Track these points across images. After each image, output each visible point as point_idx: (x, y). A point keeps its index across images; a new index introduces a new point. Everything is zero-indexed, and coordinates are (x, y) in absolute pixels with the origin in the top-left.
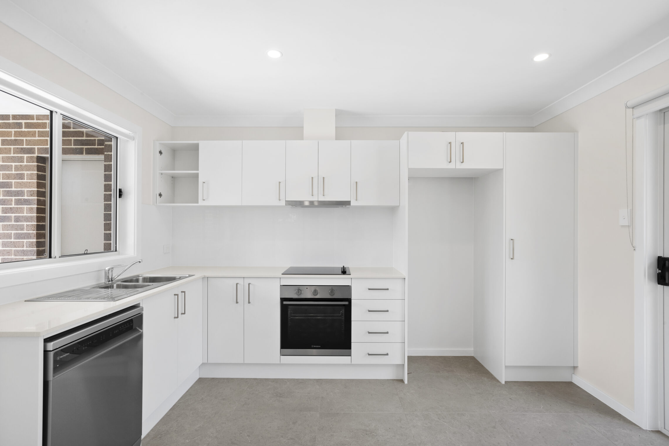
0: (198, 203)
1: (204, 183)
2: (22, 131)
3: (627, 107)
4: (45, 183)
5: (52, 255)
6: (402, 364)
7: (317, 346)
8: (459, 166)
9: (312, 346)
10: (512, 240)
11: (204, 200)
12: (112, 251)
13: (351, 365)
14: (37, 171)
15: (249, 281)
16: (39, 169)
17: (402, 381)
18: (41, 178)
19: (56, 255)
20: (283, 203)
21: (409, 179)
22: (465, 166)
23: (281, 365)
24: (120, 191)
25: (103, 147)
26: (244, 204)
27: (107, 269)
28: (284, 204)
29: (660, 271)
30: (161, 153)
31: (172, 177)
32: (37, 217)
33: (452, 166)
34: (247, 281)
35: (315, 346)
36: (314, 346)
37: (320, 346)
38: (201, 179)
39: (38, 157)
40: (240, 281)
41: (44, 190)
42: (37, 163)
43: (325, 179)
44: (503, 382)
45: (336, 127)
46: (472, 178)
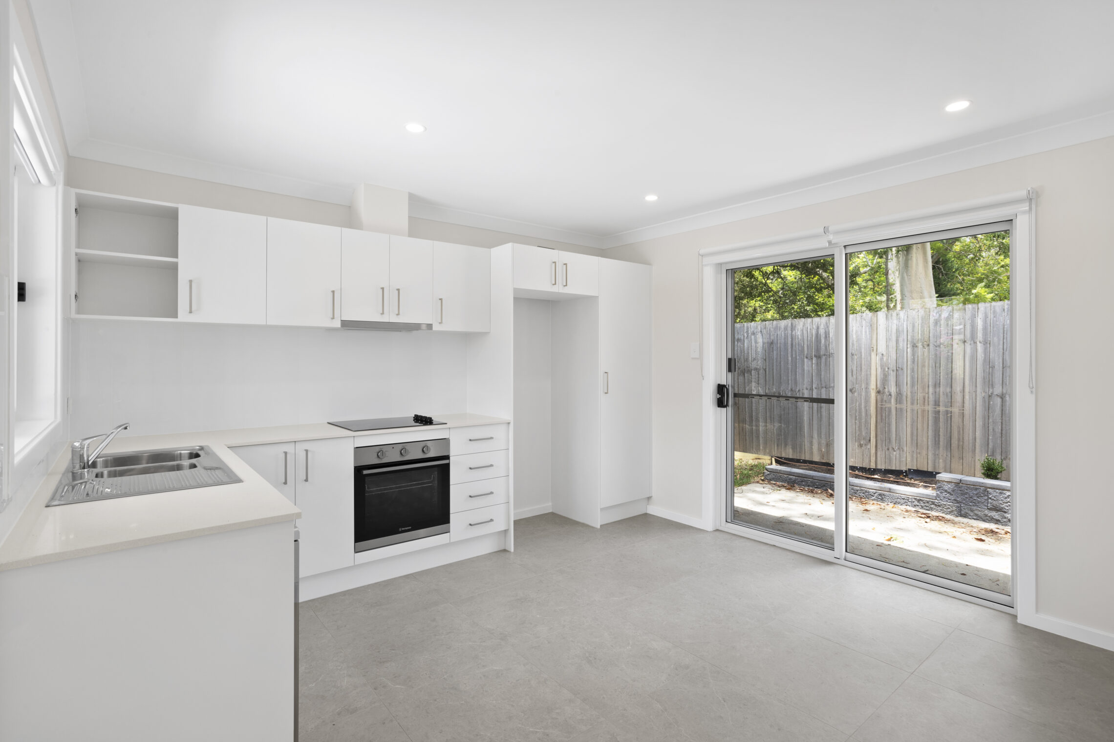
0: (177, 317)
1: (190, 281)
3: (699, 254)
6: (508, 529)
7: (407, 528)
8: (561, 290)
9: (400, 530)
10: (606, 373)
11: (191, 312)
13: (450, 544)
15: (307, 446)
17: (506, 550)
20: (338, 324)
21: (515, 299)
22: (567, 290)
23: (355, 567)
24: (21, 286)
26: (271, 322)
27: (77, 444)
28: (339, 326)
29: (720, 396)
30: (76, 212)
34: (300, 448)
35: (404, 528)
37: (410, 528)
38: (183, 275)
40: (289, 448)
43: (401, 292)
44: (599, 527)
45: (409, 217)
46: (548, 301)
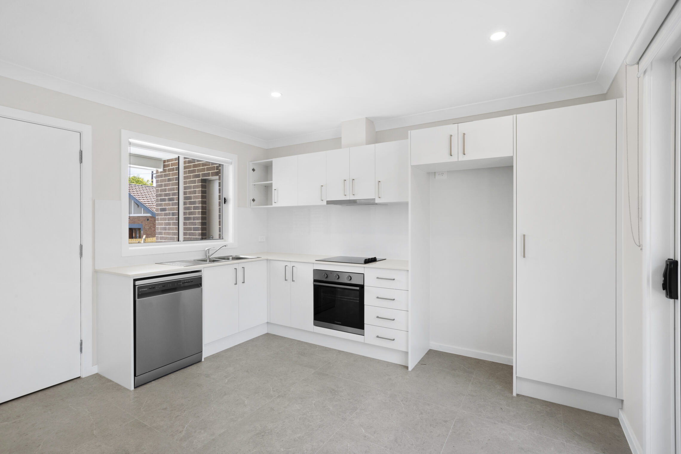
0: (272, 205)
1: (275, 190)
2: (195, 164)
3: (628, 65)
4: (206, 195)
5: (179, 240)
6: (405, 351)
7: (339, 323)
8: (462, 158)
9: (335, 322)
10: (524, 235)
11: (275, 203)
12: (221, 239)
13: (364, 344)
14: (202, 188)
15: (293, 264)
16: (203, 186)
17: (407, 368)
18: (203, 192)
19: (181, 240)
20: (325, 203)
22: (467, 158)
23: (313, 333)
24: (225, 199)
25: (218, 171)
26: (299, 204)
27: (206, 249)
30: (254, 170)
31: (265, 186)
32: (202, 217)
33: (454, 159)
34: (291, 264)
36: (337, 322)
37: (340, 323)
38: (274, 188)
39: (202, 179)
40: (288, 264)
41: (205, 200)
42: (201, 183)
43: (355, 181)
44: (515, 395)
